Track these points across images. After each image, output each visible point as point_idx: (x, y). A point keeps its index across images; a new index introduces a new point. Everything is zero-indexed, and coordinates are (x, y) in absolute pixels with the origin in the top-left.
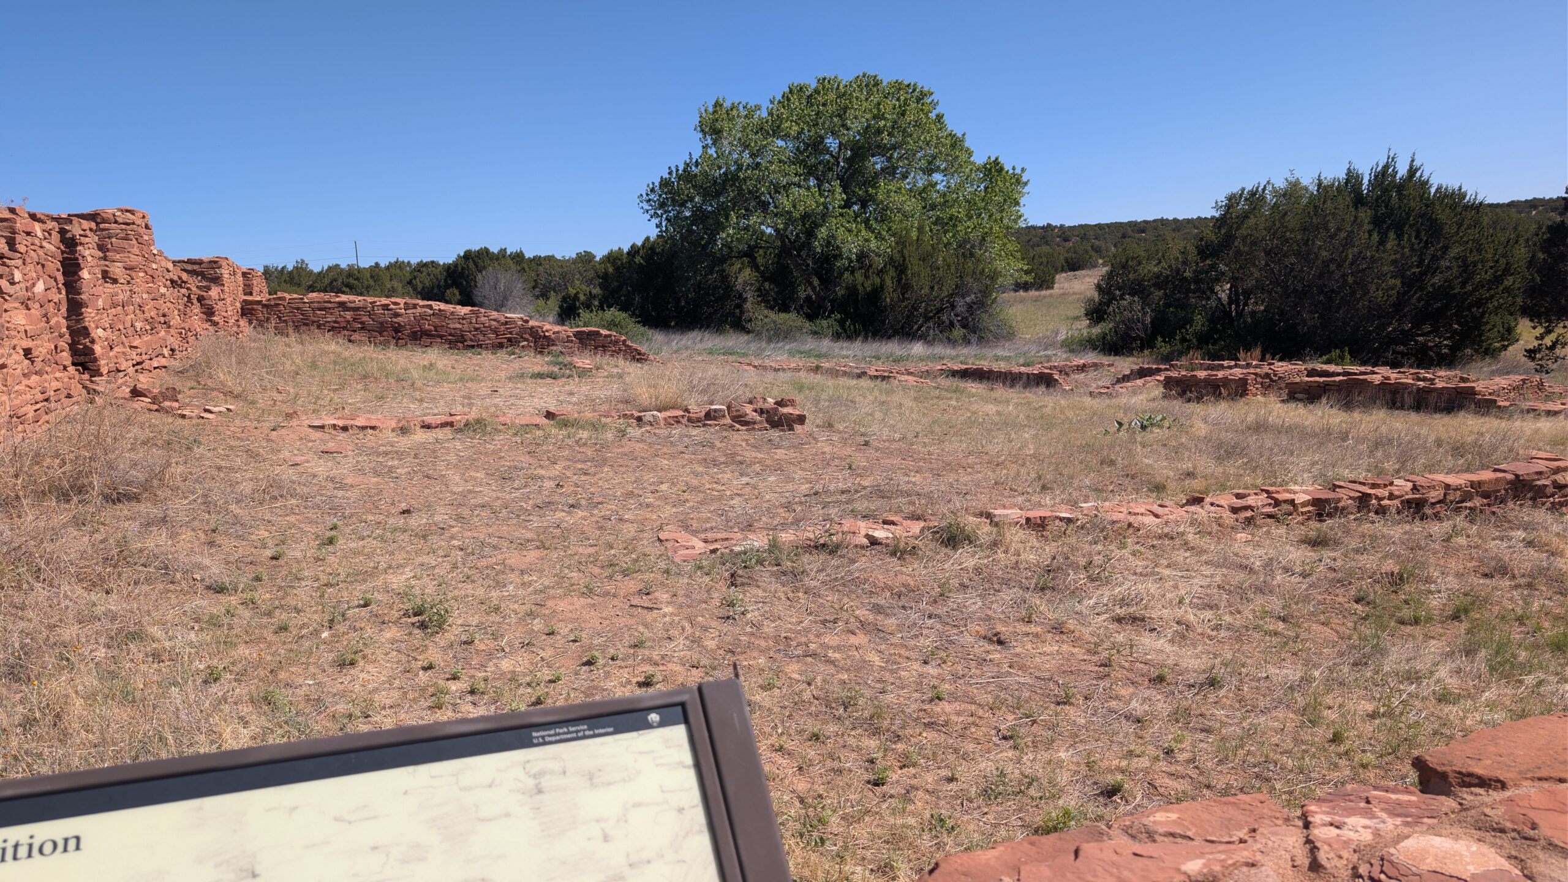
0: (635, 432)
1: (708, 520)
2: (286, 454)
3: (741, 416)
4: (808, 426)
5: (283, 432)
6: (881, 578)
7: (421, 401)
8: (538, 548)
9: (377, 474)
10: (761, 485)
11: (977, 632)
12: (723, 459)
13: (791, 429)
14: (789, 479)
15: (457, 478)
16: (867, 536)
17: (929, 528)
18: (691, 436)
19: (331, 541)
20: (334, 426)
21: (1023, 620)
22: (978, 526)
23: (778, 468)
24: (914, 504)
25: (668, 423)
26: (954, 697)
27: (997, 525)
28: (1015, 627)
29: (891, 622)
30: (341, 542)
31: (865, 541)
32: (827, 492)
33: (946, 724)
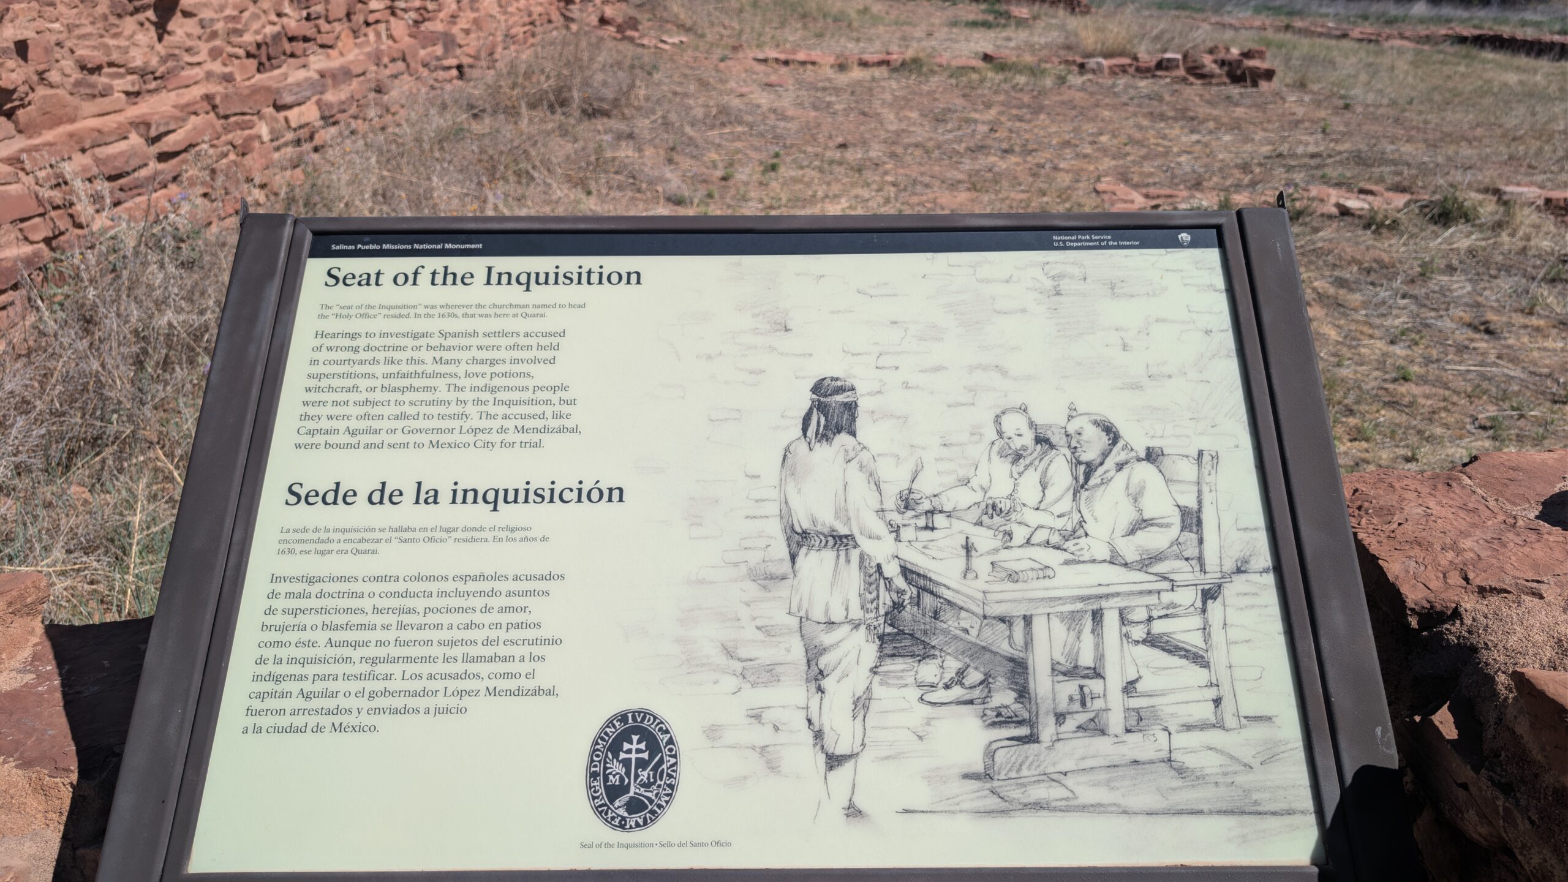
0: (1076, 80)
1: (1151, 175)
2: (732, 84)
3: (1196, 68)
4: (1275, 84)
5: (730, 63)
6: (1349, 251)
7: (858, 40)
8: (969, 189)
9: (815, 108)
10: (1214, 143)
11: (1461, 319)
12: (1171, 114)
13: (1255, 84)
14: (1248, 140)
15: (892, 116)
16: (1338, 205)
17: (1416, 201)
18: (1137, 88)
19: (774, 168)
20: (777, 60)
21: (1522, 311)
22: (1481, 203)
23: (1236, 126)
24: (1400, 174)
25: (1113, 72)
26: (1423, 380)
27: (1506, 203)
28: (1511, 317)
29: (1356, 298)
30: (782, 170)
31: (1334, 211)
32: (1294, 156)
33: (1411, 404)
